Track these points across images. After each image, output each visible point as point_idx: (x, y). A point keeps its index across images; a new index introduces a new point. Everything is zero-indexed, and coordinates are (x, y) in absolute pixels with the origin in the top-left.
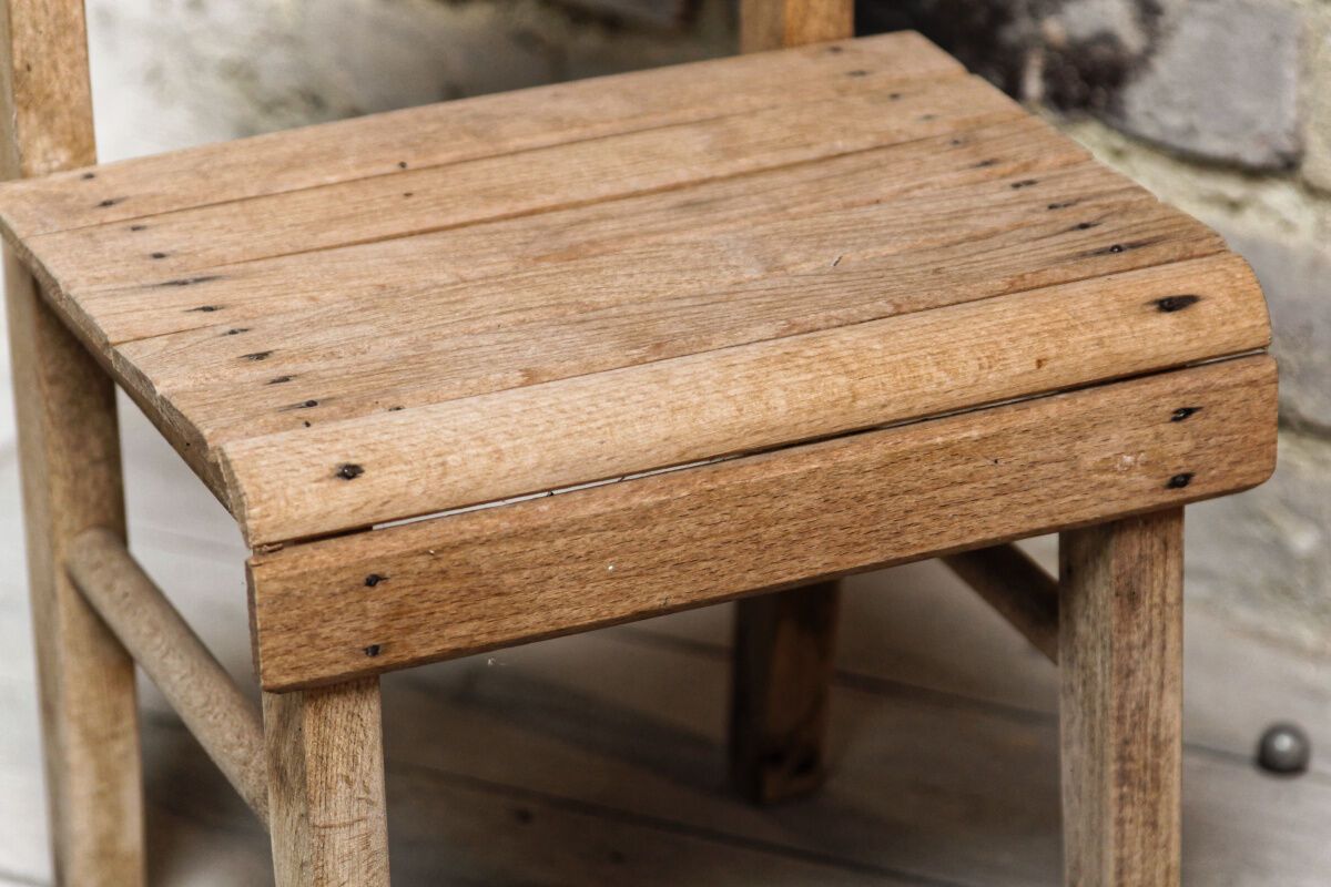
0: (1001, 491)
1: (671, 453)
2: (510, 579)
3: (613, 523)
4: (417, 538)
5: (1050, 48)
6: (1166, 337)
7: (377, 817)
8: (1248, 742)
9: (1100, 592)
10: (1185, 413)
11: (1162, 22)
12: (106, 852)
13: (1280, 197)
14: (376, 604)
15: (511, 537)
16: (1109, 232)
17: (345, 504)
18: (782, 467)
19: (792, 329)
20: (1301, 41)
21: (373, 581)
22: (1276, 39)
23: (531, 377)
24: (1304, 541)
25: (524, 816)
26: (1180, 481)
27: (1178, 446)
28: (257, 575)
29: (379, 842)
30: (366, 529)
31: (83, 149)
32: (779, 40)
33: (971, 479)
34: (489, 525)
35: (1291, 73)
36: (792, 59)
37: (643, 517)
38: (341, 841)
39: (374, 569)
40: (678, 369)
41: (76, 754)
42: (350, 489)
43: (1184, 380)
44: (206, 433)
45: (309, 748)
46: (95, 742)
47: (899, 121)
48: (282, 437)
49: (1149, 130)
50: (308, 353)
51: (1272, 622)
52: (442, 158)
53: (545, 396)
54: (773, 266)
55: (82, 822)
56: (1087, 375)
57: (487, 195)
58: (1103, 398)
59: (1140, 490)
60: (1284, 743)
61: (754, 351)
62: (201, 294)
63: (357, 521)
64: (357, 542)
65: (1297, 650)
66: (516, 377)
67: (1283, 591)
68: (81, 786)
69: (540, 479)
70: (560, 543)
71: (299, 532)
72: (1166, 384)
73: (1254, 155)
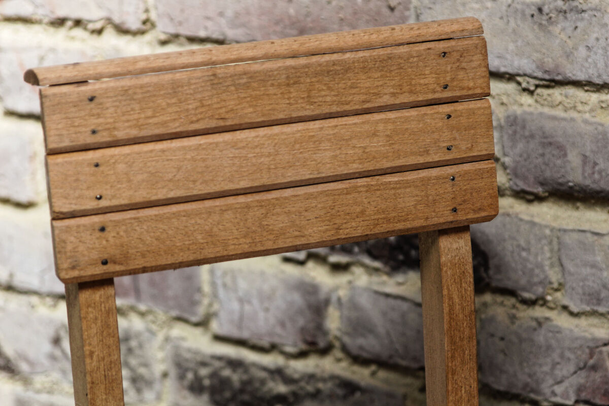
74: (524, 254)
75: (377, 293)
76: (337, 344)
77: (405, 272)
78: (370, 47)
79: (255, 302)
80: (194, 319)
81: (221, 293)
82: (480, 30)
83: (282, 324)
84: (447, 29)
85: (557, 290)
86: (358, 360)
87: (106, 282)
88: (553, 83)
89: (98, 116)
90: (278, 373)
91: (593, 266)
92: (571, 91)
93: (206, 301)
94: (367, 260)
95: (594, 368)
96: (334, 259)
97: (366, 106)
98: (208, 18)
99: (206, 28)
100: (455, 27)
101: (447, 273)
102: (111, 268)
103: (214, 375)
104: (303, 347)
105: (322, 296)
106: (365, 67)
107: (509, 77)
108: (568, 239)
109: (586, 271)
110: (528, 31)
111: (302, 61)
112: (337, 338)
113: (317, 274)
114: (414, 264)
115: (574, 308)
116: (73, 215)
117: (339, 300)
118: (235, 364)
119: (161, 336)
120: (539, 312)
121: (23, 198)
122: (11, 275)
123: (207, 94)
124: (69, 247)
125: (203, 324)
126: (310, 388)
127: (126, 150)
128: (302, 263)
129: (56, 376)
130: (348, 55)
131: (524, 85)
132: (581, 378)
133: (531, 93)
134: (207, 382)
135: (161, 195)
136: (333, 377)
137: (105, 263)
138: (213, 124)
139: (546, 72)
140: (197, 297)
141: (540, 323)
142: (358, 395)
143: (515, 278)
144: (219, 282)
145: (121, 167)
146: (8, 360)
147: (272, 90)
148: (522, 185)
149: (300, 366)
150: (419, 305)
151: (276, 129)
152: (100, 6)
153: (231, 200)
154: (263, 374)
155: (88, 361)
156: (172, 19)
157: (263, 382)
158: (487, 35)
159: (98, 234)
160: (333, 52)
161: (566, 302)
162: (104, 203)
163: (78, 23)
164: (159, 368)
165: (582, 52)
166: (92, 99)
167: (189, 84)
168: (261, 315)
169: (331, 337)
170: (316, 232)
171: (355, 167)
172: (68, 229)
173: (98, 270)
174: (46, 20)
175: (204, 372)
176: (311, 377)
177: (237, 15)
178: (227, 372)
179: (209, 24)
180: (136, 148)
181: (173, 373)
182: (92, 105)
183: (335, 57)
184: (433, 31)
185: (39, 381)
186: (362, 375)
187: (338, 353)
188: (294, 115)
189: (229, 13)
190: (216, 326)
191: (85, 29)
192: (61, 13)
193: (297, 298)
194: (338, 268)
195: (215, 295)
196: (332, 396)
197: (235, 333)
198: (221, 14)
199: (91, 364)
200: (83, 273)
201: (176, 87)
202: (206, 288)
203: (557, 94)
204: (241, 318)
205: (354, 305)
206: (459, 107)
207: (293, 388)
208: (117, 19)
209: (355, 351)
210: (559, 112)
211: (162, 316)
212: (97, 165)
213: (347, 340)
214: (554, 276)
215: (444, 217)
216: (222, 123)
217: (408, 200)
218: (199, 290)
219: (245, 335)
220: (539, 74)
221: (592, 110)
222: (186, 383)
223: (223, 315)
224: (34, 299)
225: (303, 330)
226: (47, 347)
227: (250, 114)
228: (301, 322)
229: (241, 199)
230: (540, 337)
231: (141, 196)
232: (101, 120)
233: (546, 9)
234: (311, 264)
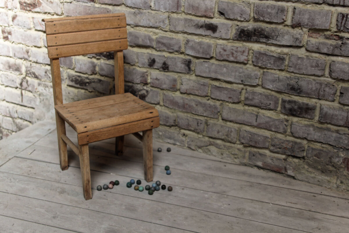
0: (138, 128)
1: (112, 125)
2: (99, 136)
3: (107, 131)
4: (91, 132)
5: (140, 95)
6: (151, 115)
7: (88, 155)
8: (157, 149)
9: (146, 136)
10: (152, 121)
11: (148, 92)
12: (65, 161)
13: (158, 106)
14: (88, 138)
15: (99, 132)
16: (146, 107)
17: (85, 130)
18: (121, 126)
19: (121, 115)
20: (159, 94)
21: (88, 136)
22: (157, 93)
23: (100, 119)
24: (161, 133)
25: (99, 157)
26: (152, 127)
27: (152, 124)
28: (78, 136)
29: (89, 157)
30: (87, 132)
31: (62, 103)
32: (119, 93)
33: (135, 127)
34: (97, 131)
35: (159, 96)
36: (119, 95)
37: (109, 130)
38: (85, 157)
39: (88, 135)
40: (112, 118)
41: (62, 153)
42: (86, 129)
43: (152, 119)
44: (74, 124)
45: (83, 150)
46: (64, 152)
47: (129, 99)
48: (80, 124)
49: (147, 101)
50: (82, 118)
51: (158, 140)
52: (92, 103)
53: (101, 121)
54: (119, 110)
55: (63, 159)
56: (145, 118)
57: (96, 106)
58: (146, 120)
59: (149, 128)
60: (160, 149)
61: (118, 117)
62: (72, 114)
63: (86, 131)
64: (86, 133)
65: (160, 142)
66: (99, 119)
67: (159, 138)
68: (62, 155)
69: (101, 127)
70: (103, 133)
71: (82, 132)
72: (151, 119)
73: (156, 103)
74: (132, 57)
75: (105, 63)
76: (98, 73)
77: (110, 60)
78: (105, 17)
79: (83, 65)
80: (72, 68)
81: (77, 64)
82: (125, 15)
83: (88, 69)
84: (119, 15)
85: (137, 63)
86: (102, 76)
87: (58, 59)
88: (137, 26)
89: (56, 28)
90: (87, 78)
91: (144, 59)
92: (140, 28)
93: (74, 65)
94: (103, 58)
95: (144, 77)
96: (97, 57)
97: (105, 28)
98: (74, 13)
99: (73, 15)
100: (120, 14)
101: (119, 59)
102: (58, 56)
103: (75, 78)
104: (92, 73)
105: (95, 64)
106: (104, 21)
107: (129, 25)
108: (139, 54)
109: (142, 60)
110: (133, 17)
111: (93, 19)
112: (98, 72)
113: (94, 60)
114: (113, 58)
115: (140, 66)
116: (51, 46)
117: (98, 65)
118: (79, 76)
119: (65, 71)
120: (134, 67)
121: (39, 46)
122: (37, 60)
123: (76, 25)
124: (51, 52)
125: (73, 69)
126: (93, 81)
127: (61, 35)
128: (91, 58)
129: (46, 79)
130: (101, 19)
131: (132, 26)
132: (141, 79)
133: (133, 28)
134: (74, 80)
135: (68, 43)
136: (97, 79)
137: (57, 55)
138: (77, 30)
139: (136, 24)
140: (72, 64)
141: (134, 69)
142: (102, 82)
143: (130, 61)
144: (76, 62)
145: (60, 38)
146: (37, 76)
147: (88, 25)
148: (131, 44)
149: (91, 77)
150: (114, 66)
151: (89, 32)
152: (53, 10)
153: (80, 44)
154: (84, 78)
155: (54, 73)
156: (67, 13)
157: (84, 80)
158: (126, 16)
159: (56, 50)
160: (99, 18)
161: (139, 65)
162: (57, 44)
163: (49, 13)
164: (65, 77)
165: (142, 20)
166: (55, 25)
167: (73, 23)
168: (84, 67)
169: (97, 71)
170: (96, 51)
171: (102, 39)
172: (51, 49)
173: (56, 57)
174: (43, 13)
175: (73, 78)
176: (93, 79)
177: (79, 12)
178: (78, 78)
179: (74, 14)
180: (63, 34)
181: (68, 78)
182: (55, 26)
183: (99, 19)
184: (116, 15)
185: (43, 80)
186: (102, 78)
187: (98, 74)
188: (92, 29)
189: (78, 12)
190: (76, 70)
191: (50, 14)
192: (46, 11)
193: (91, 65)
194: (98, 59)
195: (75, 64)
196: (97, 82)
197: (79, 71)
198: (76, 12)
199: (55, 74)
200: (53, 57)
201: (70, 23)
202: (74, 63)
203: (138, 28)
204: (80, 68)
205: (101, 66)
206: (121, 29)
207: (90, 80)
208: (57, 13)
209: (101, 74)
210: (138, 31)
211: (65, 68)
212: (56, 37)
213: (100, 72)
214: (137, 61)
215: (118, 48)
216: (78, 30)
217: (112, 46)
218: (73, 63)
219: (81, 71)
220: (134, 24)
221: (144, 31)
222: (70, 80)
223: (77, 67)
224: (42, 65)
225: (92, 70)
226: (44, 73)
227: (84, 29)
228: (91, 69)
229: (82, 44)
230: (134, 71)
231: (64, 43)
232: (56, 29)
233: (136, 13)
234: (93, 58)
